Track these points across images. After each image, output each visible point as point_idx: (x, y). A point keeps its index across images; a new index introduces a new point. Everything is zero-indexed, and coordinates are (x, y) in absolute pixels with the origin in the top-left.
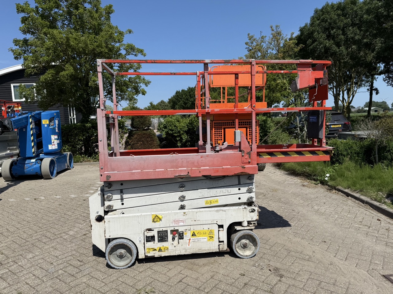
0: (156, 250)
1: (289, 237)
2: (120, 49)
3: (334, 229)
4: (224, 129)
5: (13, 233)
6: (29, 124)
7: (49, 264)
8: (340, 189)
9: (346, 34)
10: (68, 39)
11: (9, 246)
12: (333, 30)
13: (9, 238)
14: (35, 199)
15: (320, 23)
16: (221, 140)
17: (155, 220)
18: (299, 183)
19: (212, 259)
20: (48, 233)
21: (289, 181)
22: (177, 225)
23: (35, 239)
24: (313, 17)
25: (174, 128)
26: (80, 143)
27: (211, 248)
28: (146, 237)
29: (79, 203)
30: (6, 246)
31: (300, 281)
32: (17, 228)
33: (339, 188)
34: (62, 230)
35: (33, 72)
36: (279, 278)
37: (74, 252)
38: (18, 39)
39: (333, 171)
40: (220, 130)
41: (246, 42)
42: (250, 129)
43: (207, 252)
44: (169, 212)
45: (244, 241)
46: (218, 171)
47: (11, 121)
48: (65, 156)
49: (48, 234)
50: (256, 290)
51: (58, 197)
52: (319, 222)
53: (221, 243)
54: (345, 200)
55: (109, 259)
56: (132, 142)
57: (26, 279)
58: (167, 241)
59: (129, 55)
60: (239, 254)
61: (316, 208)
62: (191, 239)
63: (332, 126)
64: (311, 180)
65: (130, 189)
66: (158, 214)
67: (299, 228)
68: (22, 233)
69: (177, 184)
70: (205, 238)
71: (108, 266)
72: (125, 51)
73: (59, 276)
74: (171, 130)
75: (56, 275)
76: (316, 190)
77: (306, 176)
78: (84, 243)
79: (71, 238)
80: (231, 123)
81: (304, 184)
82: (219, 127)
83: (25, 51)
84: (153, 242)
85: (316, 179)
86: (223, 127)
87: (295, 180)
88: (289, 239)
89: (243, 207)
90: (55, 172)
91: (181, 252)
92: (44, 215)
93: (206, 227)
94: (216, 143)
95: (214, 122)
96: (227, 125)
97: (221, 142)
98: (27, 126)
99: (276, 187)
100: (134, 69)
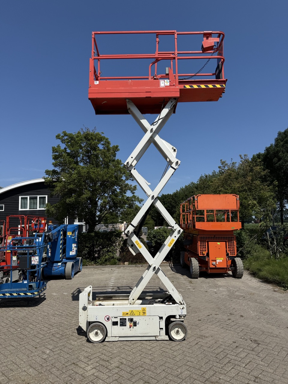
4: (208, 242)
6: (60, 236)
15: (284, 144)
16: (206, 251)
18: (271, 289)
21: (263, 287)
24: (277, 138)
31: (270, 346)
36: (257, 345)
40: (204, 243)
41: (219, 166)
42: (228, 242)
50: (244, 349)
52: (285, 316)
61: (283, 307)
64: (281, 287)
67: (270, 320)
74: (159, 239)
76: (285, 294)
80: (213, 237)
81: (275, 290)
85: (284, 286)
86: (207, 240)
87: (268, 287)
88: (263, 325)
90: (73, 273)
94: (202, 253)
95: (199, 236)
96: (210, 239)
97: (205, 253)
98: (58, 238)
99: (253, 292)
100: (131, 190)
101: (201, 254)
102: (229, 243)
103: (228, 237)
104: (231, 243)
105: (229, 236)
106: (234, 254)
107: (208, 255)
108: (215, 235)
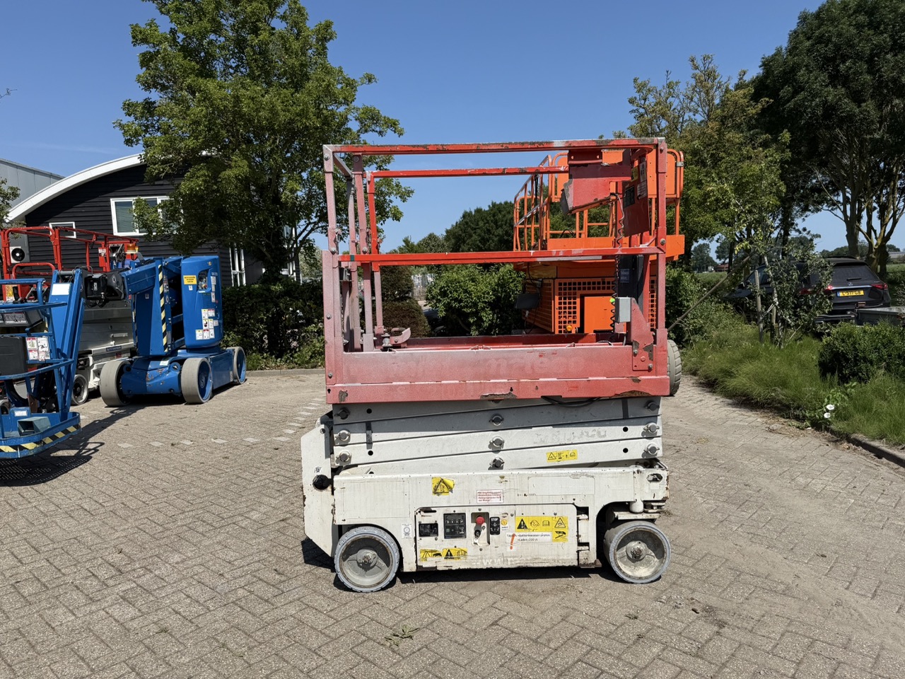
0: (439, 554)
1: (738, 543)
2: (347, 119)
3: (846, 530)
4: (582, 298)
5: (136, 511)
6: (157, 284)
7: (217, 576)
8: (860, 439)
9: (879, 70)
10: (237, 99)
11: (131, 537)
12: (844, 62)
13: (130, 520)
14: (172, 445)
15: (813, 45)
16: (575, 322)
17: (439, 491)
18: (759, 424)
19: (562, 582)
20: (207, 515)
21: (737, 420)
22: (486, 503)
23: (182, 526)
24: (795, 32)
25: (463, 295)
26: (259, 328)
27: (561, 558)
28: (420, 525)
29: (265, 455)
30: (126, 536)
31: (764, 636)
32: (144, 503)
33: (857, 438)
34: (236, 509)
35: (163, 172)
36: (716, 629)
37: (265, 555)
38: (133, 100)
39: (842, 398)
40: (572, 301)
41: (630, 97)
43: (551, 565)
44: (469, 474)
45: (634, 545)
46: (577, 387)
47: (123, 278)
48: (230, 355)
50: (664, 650)
51: (218, 441)
52: (809, 512)
53: (583, 548)
54: (872, 465)
55: (341, 569)
57: (173, 602)
58: (463, 536)
59: (366, 131)
60: (624, 573)
61: (801, 480)
62: (517, 534)
63: (841, 294)
64: (789, 418)
65: (386, 422)
66: (444, 476)
67: (761, 525)
68: (155, 512)
69: (487, 413)
70: (547, 533)
71: (339, 584)
72: (357, 123)
73: (239, 599)
74: (456, 300)
75: (232, 598)
76: (801, 441)
77: (776, 408)
78: (283, 537)
79: (256, 527)
80: (599, 283)
81: (771, 427)
82: (570, 294)
83: (147, 127)
84: (434, 538)
85: (801, 417)
86: (579, 293)
87: (751, 419)
88: (738, 547)
89: (633, 468)
90: (209, 389)
91: (493, 562)
92: (195, 479)
93: (549, 510)
94: (564, 329)
95: (557, 281)
96: (589, 288)
97: (573, 328)
98: (152, 290)
99: (706, 433)
100: (377, 163)
101: (560, 331)
108: (603, 277)
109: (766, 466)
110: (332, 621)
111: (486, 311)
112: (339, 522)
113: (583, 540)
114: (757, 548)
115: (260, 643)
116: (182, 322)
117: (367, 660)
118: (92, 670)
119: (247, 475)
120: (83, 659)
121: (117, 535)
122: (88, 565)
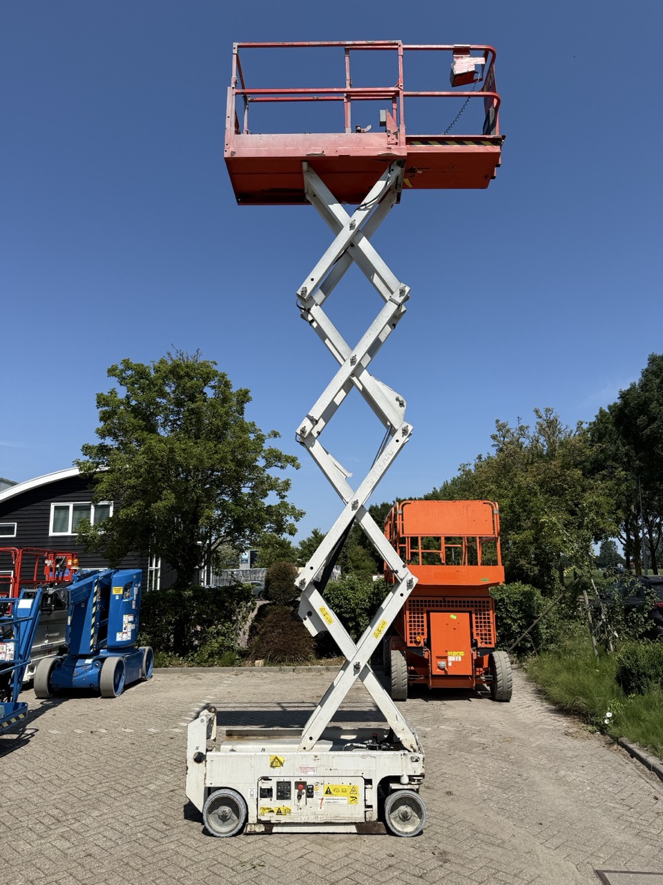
0: (272, 811)
1: (488, 815)
2: (255, 459)
3: (569, 808)
4: (428, 613)
5: (66, 781)
6: (92, 595)
7: (124, 825)
8: (624, 742)
10: (172, 450)
11: (64, 799)
13: (62, 788)
14: (92, 732)
16: (423, 634)
17: (274, 765)
18: (562, 728)
20: (118, 785)
21: (546, 724)
22: (304, 775)
23: (100, 792)
26: (167, 629)
27: (354, 816)
28: (261, 789)
29: (163, 743)
32: (72, 775)
33: (622, 741)
34: (139, 782)
36: (441, 863)
37: (157, 813)
38: (90, 444)
39: (622, 707)
40: (420, 615)
41: (493, 434)
42: (476, 614)
43: (347, 821)
44: (294, 753)
45: (403, 808)
47: (68, 591)
48: (141, 655)
49: (119, 787)
50: (402, 873)
51: (127, 730)
52: (551, 795)
53: (369, 809)
56: (262, 627)
57: (94, 840)
58: (289, 798)
59: (270, 466)
60: (395, 828)
61: (563, 773)
62: (325, 798)
64: (587, 723)
66: (278, 755)
68: (80, 783)
70: (345, 798)
71: (206, 832)
72: (264, 461)
73: (138, 839)
75: (134, 838)
76: (586, 743)
78: (171, 802)
79: (152, 795)
80: (441, 602)
81: (569, 731)
84: (269, 799)
86: (425, 609)
87: (559, 723)
88: (486, 817)
89: (401, 752)
90: (121, 685)
91: (308, 818)
92: (109, 759)
93: (347, 781)
94: (413, 640)
96: (433, 606)
97: (421, 639)
98: (88, 600)
99: (515, 735)
100: (277, 491)
101: (411, 642)
102: (479, 616)
103: (476, 602)
104: (482, 616)
105: (478, 599)
106: (490, 643)
107: (428, 644)
108: (444, 597)
109: (544, 761)
110: (197, 853)
111: (363, 617)
112: (208, 785)
113: (368, 803)
114: (500, 818)
115: (150, 864)
116: (107, 626)
117: (216, 874)
118: (46, 875)
119: (148, 758)
120: (39, 869)
121: (55, 797)
122: (36, 816)
